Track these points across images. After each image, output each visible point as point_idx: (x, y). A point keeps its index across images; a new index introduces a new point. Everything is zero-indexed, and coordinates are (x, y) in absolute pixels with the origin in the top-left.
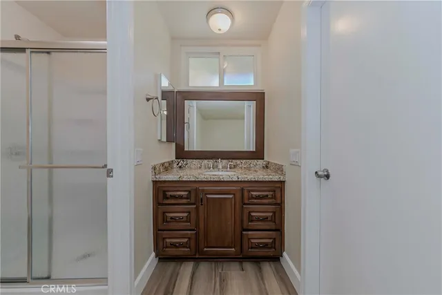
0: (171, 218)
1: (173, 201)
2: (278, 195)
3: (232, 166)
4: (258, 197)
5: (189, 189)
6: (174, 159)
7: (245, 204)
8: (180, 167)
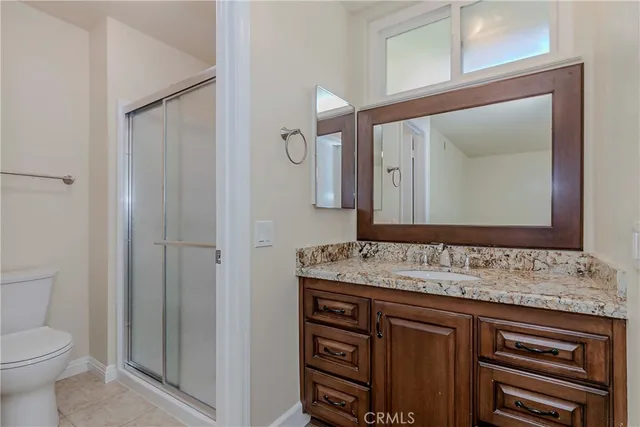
0: (326, 349)
1: (328, 319)
2: (598, 358)
3: (481, 263)
4: (521, 349)
5: (355, 300)
6: (353, 238)
7: (483, 359)
8: (365, 256)
